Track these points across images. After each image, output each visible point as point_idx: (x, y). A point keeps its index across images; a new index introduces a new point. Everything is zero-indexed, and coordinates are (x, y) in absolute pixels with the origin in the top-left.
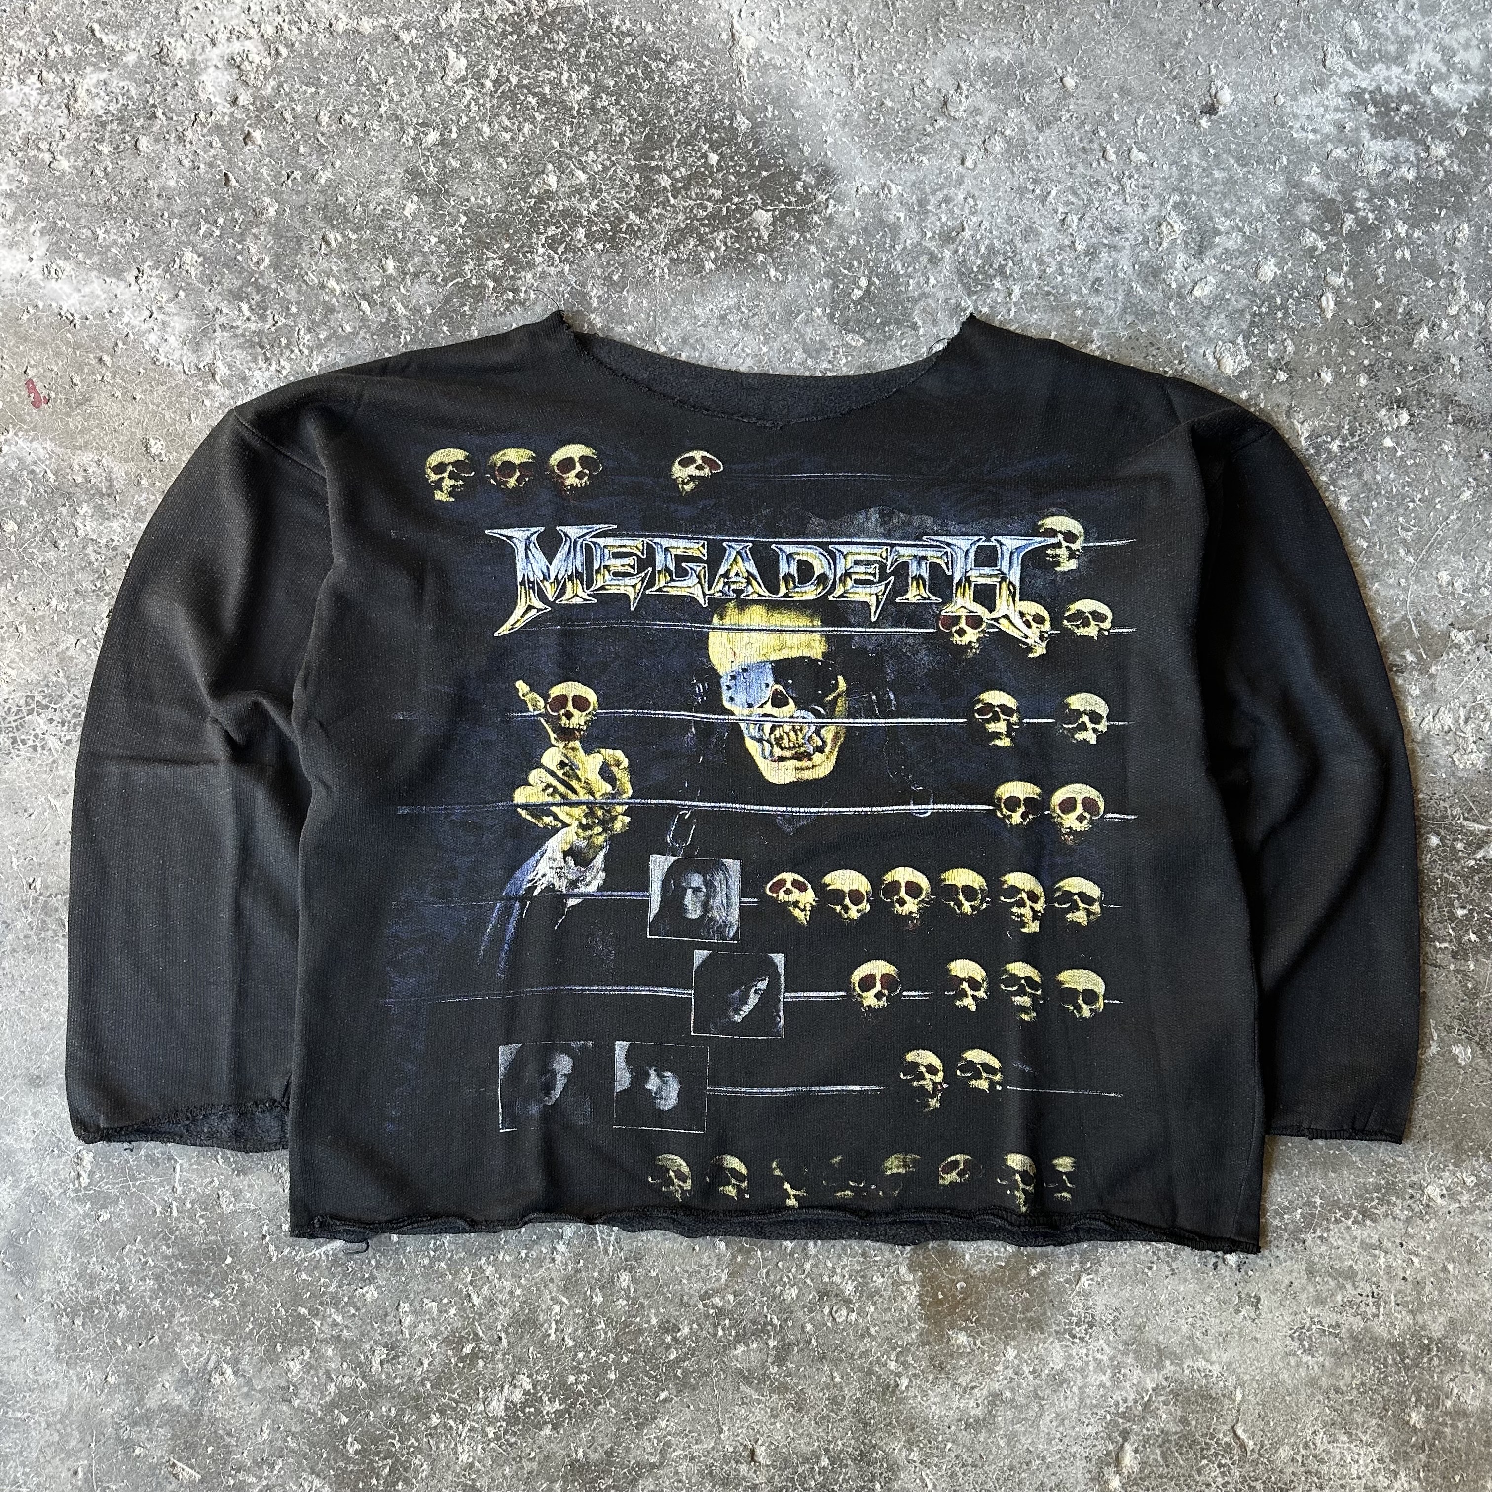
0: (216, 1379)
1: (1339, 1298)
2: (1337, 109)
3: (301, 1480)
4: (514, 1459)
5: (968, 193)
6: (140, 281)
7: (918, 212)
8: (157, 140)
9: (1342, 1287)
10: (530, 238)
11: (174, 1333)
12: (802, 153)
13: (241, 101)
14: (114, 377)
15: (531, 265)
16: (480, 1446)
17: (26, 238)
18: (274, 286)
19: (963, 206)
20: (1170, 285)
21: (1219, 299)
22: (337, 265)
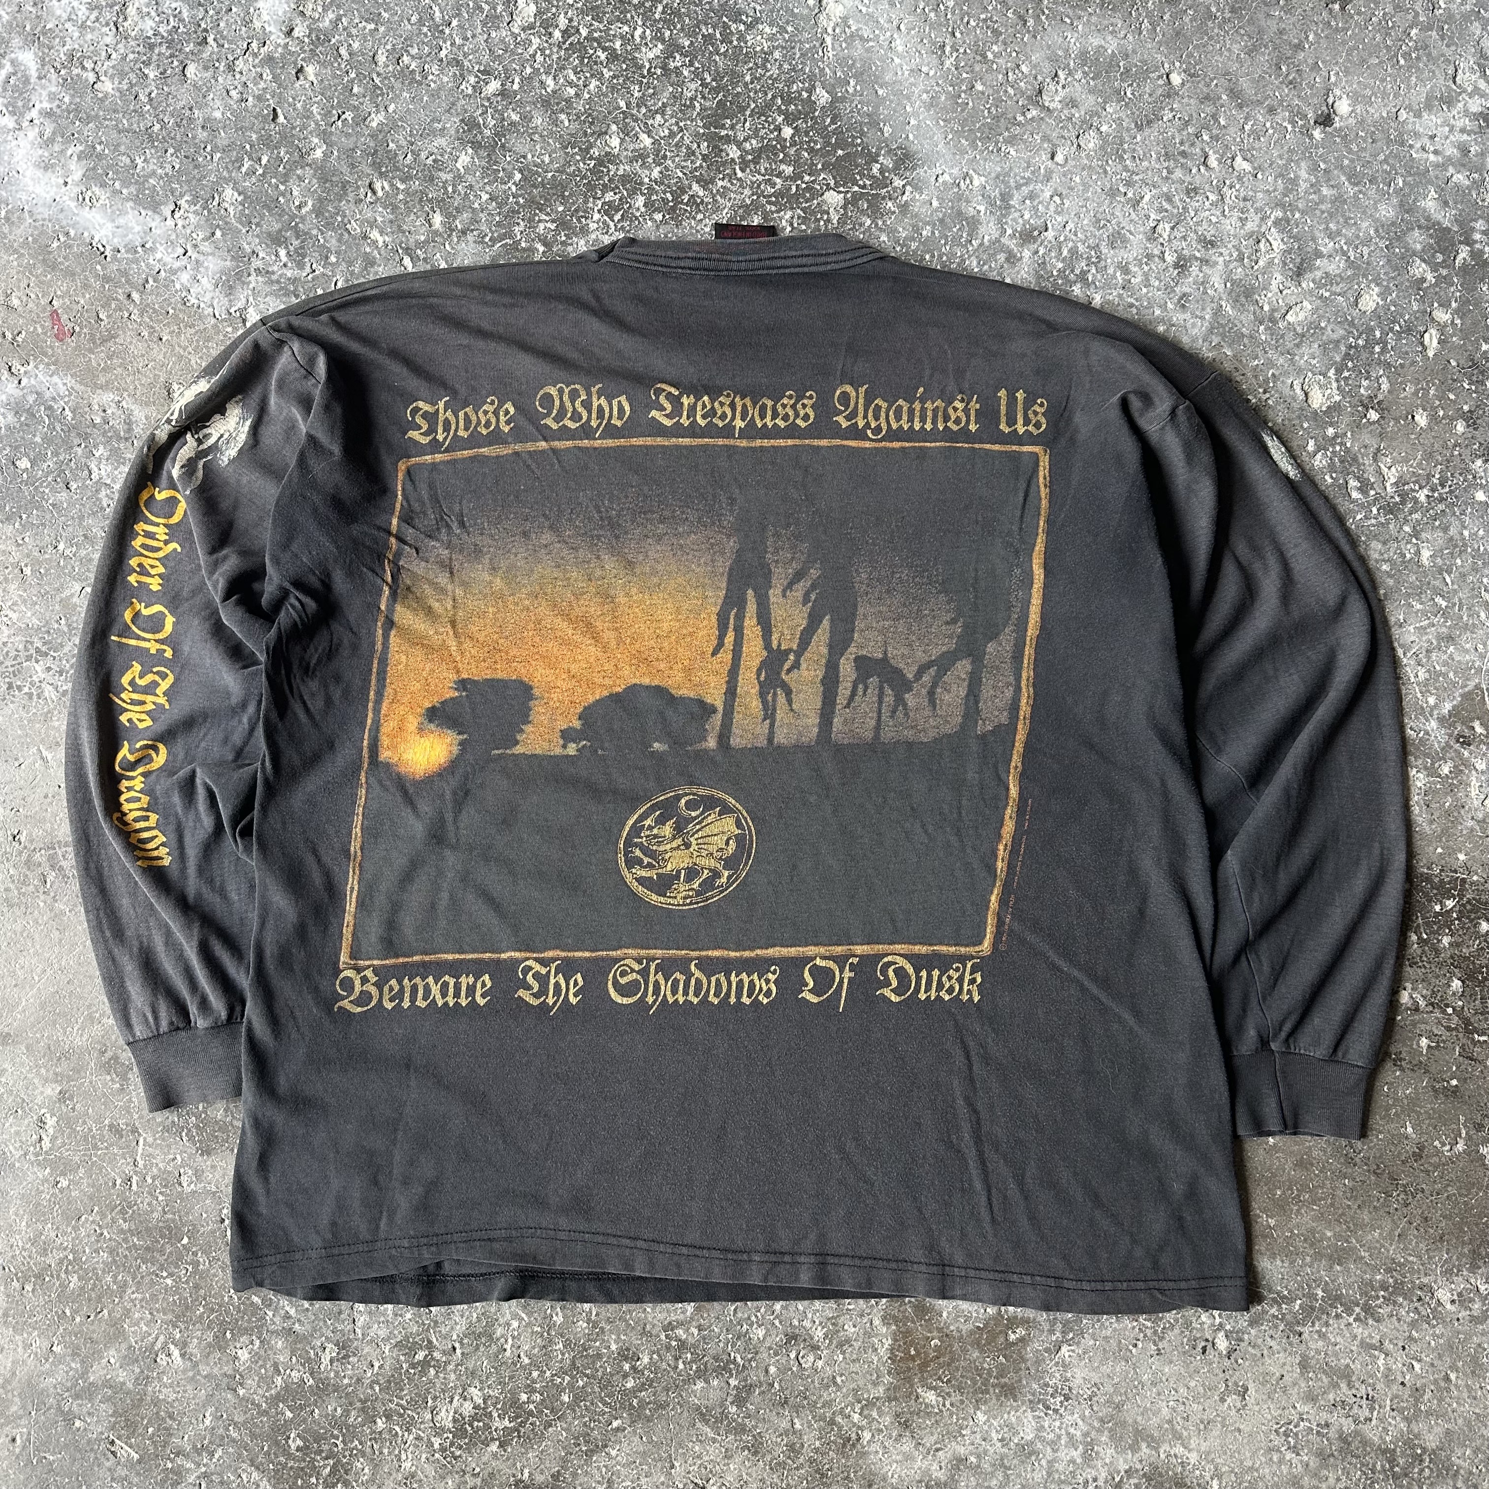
0: (162, 1359)
1: (1331, 1396)
2: (1463, 131)
3: (239, 1471)
4: (457, 1472)
5: (1056, 189)
6: (177, 215)
7: (1000, 207)
8: (206, 68)
9: (1336, 1386)
10: (586, 202)
11: (125, 1308)
12: (883, 133)
13: (296, 33)
14: (141, 315)
15: (584, 231)
16: (424, 1456)
17: (63, 160)
18: (315, 232)
19: (1049, 204)
20: (1262, 308)
21: (1314, 328)
22: (381, 215)
